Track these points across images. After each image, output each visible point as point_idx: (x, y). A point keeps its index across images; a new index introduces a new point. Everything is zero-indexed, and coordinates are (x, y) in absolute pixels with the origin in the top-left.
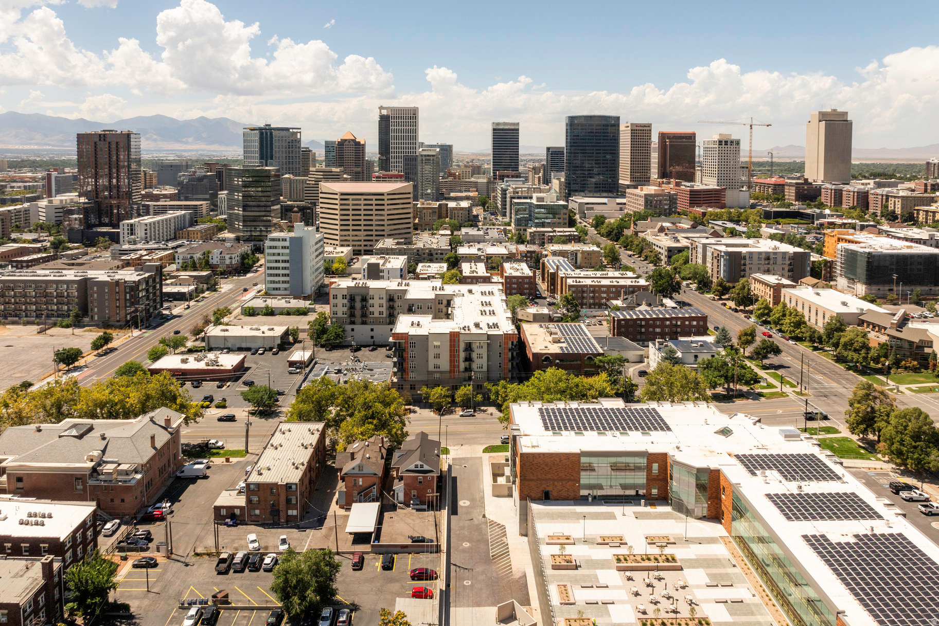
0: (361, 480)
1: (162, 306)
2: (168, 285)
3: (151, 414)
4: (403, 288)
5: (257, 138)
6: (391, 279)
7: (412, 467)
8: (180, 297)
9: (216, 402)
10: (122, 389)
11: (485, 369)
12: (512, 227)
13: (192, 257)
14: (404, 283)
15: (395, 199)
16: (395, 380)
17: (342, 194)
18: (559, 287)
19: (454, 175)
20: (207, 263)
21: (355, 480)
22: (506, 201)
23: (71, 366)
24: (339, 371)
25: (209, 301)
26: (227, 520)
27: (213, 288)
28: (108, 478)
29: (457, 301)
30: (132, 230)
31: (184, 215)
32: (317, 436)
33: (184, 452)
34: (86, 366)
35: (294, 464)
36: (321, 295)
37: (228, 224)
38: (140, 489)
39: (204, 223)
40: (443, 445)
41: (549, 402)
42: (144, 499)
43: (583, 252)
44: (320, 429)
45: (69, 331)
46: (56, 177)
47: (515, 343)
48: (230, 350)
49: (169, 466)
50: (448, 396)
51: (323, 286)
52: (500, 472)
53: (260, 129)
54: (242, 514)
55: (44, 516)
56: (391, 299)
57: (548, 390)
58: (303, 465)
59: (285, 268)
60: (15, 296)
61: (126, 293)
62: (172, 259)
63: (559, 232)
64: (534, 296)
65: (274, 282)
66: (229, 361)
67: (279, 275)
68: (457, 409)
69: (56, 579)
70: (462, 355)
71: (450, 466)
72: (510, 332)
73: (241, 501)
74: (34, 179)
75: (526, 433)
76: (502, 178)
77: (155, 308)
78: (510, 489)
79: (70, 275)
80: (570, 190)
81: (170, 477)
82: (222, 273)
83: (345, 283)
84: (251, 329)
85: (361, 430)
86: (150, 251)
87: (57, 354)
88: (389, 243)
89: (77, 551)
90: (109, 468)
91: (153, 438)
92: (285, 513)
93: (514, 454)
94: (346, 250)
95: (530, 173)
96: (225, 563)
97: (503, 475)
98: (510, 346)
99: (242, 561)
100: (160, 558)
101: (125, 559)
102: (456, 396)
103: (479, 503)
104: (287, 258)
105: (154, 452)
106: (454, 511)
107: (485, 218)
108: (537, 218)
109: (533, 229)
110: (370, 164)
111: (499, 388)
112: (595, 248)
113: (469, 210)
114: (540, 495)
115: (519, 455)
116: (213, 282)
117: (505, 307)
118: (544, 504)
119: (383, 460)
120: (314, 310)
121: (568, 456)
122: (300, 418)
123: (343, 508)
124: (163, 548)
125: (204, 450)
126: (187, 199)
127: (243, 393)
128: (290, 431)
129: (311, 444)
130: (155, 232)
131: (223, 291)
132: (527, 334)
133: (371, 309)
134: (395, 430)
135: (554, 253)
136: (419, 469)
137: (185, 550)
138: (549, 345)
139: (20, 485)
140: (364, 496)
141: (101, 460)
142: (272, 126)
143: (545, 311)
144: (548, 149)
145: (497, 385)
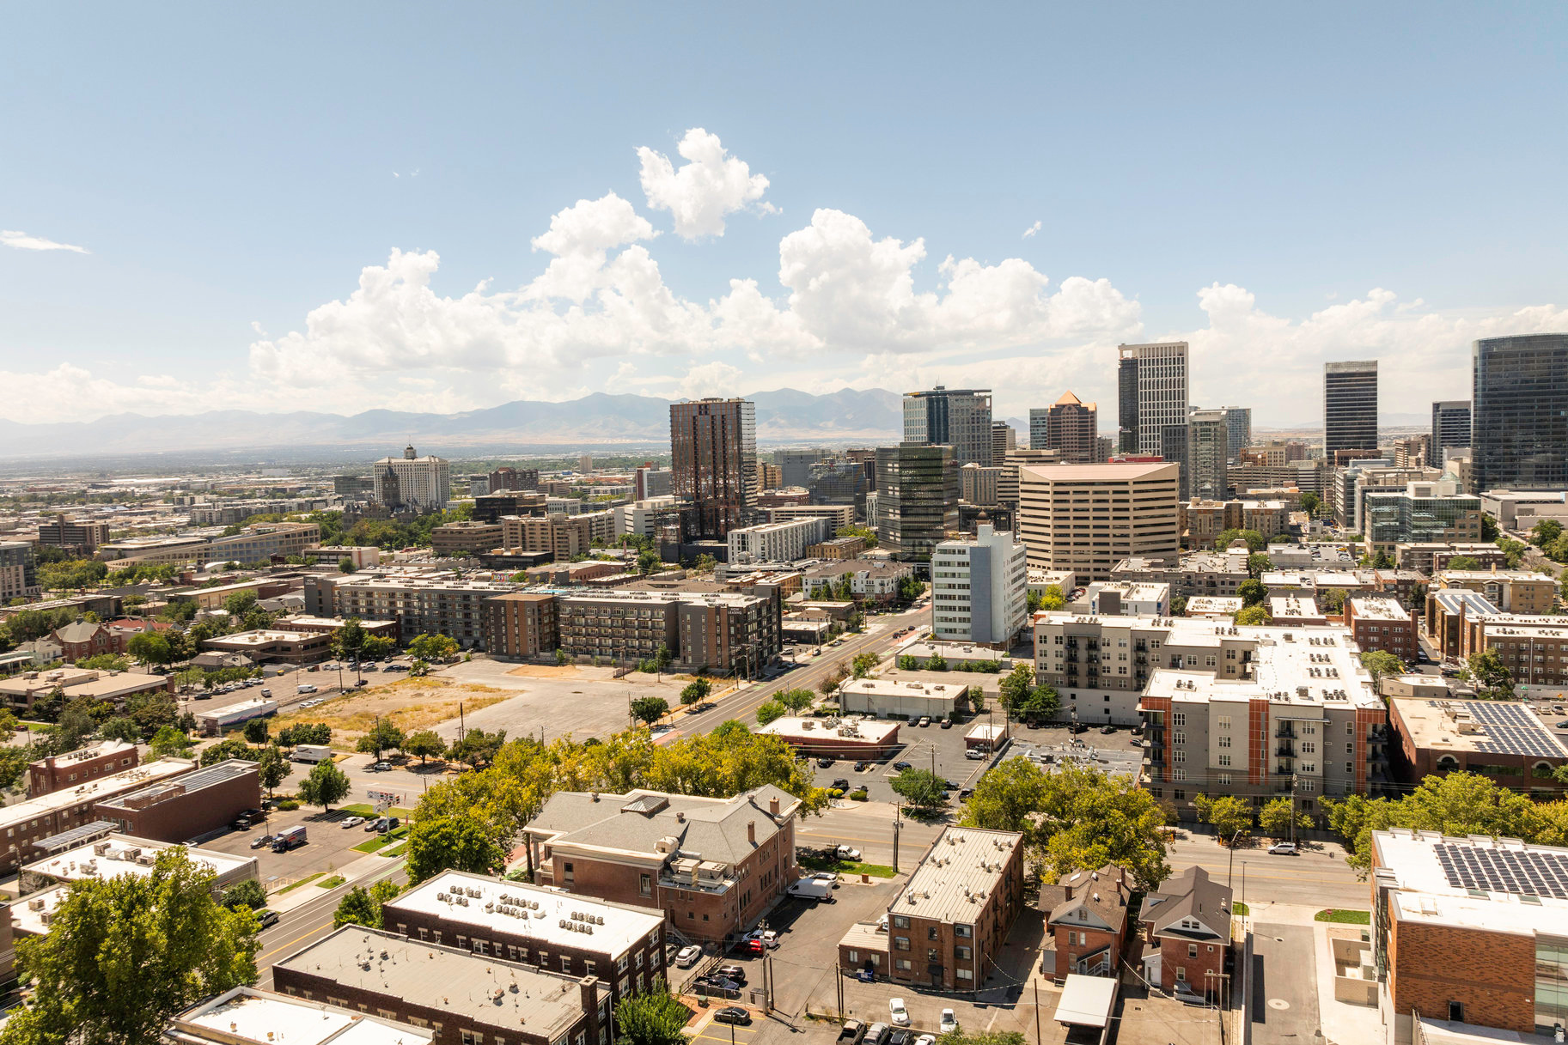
0: (1083, 935)
1: (781, 649)
2: (790, 619)
3: (751, 793)
4: (1162, 628)
5: (924, 409)
6: (1140, 615)
7: (1178, 925)
8: (806, 638)
9: (852, 790)
10: (710, 752)
11: (1319, 771)
12: (1367, 543)
13: (825, 582)
14: (1163, 621)
15: (1147, 491)
16: (1147, 780)
17: (1057, 484)
18: (1467, 643)
19: (1254, 459)
20: (848, 590)
21: (1073, 935)
22: (1353, 499)
23: (653, 724)
24: (1049, 759)
25: (849, 646)
26: (859, 971)
27: (855, 628)
28: (686, 880)
29: (1262, 653)
30: (743, 543)
31: (817, 523)
32: (1007, 854)
33: (800, 859)
34: (673, 726)
35: (967, 894)
36: (1021, 643)
37: (880, 539)
38: (731, 904)
39: (844, 535)
40: (1236, 897)
41: (1456, 835)
42: (738, 920)
43: (1516, 584)
44: (1014, 843)
45: (654, 677)
46: (649, 475)
47: (1380, 728)
48: (876, 716)
49: (777, 876)
50: (1245, 816)
51: (1026, 630)
52: (1352, 959)
53: (928, 394)
54: (883, 964)
55: (592, 921)
56: (1140, 647)
57: (1453, 814)
58: (983, 897)
59: (963, 598)
60: (586, 625)
61: (730, 625)
62: (798, 584)
63: (1461, 549)
64: (1417, 660)
65: (946, 620)
66: (873, 732)
67: (954, 609)
68: (1263, 840)
69: (601, 1015)
70: (1274, 744)
71: (1250, 937)
72: (1370, 706)
73: (882, 943)
74: (624, 482)
75: (1408, 886)
76: (1344, 461)
77: (771, 652)
78: (1373, 992)
79: (656, 597)
80: (1482, 477)
81: (777, 894)
82: (870, 607)
83: (1059, 618)
84: (909, 686)
85: (1084, 852)
86: (768, 573)
87: (634, 704)
88: (1138, 564)
89: (635, 981)
90: (686, 865)
91: (751, 827)
92: (952, 973)
93: (1384, 922)
94: (1063, 575)
95: (1400, 454)
96: (853, 1036)
97: (1356, 964)
98: (1370, 732)
99: (879, 1038)
100: (755, 1012)
101: (704, 1005)
102: (1262, 817)
103: (1309, 1008)
104: (967, 581)
105: (752, 849)
106: (1257, 1013)
107: (1313, 529)
108: (1416, 527)
109: (1410, 545)
110: (1105, 444)
111: (1347, 808)
112: (1543, 577)
113: (1283, 515)
114: (1439, 1009)
115: (1395, 926)
116: (855, 619)
117: (1359, 666)
118: (1449, 1028)
119: (1124, 909)
120: (1009, 666)
121: (1506, 940)
122: (981, 822)
123: (1052, 980)
124: (760, 998)
125: (831, 860)
126: (822, 503)
127: (891, 780)
128: (963, 841)
129: (997, 866)
130: (775, 546)
131: (870, 632)
132: (1405, 716)
133: (1105, 663)
134: (1146, 860)
135: (1454, 584)
136: (1191, 929)
137: (793, 1007)
138: (1453, 738)
139: (569, 875)
140: (1090, 965)
141: (677, 852)
142: (946, 389)
143: (1440, 682)
144: (1436, 406)
145: (1345, 803)
